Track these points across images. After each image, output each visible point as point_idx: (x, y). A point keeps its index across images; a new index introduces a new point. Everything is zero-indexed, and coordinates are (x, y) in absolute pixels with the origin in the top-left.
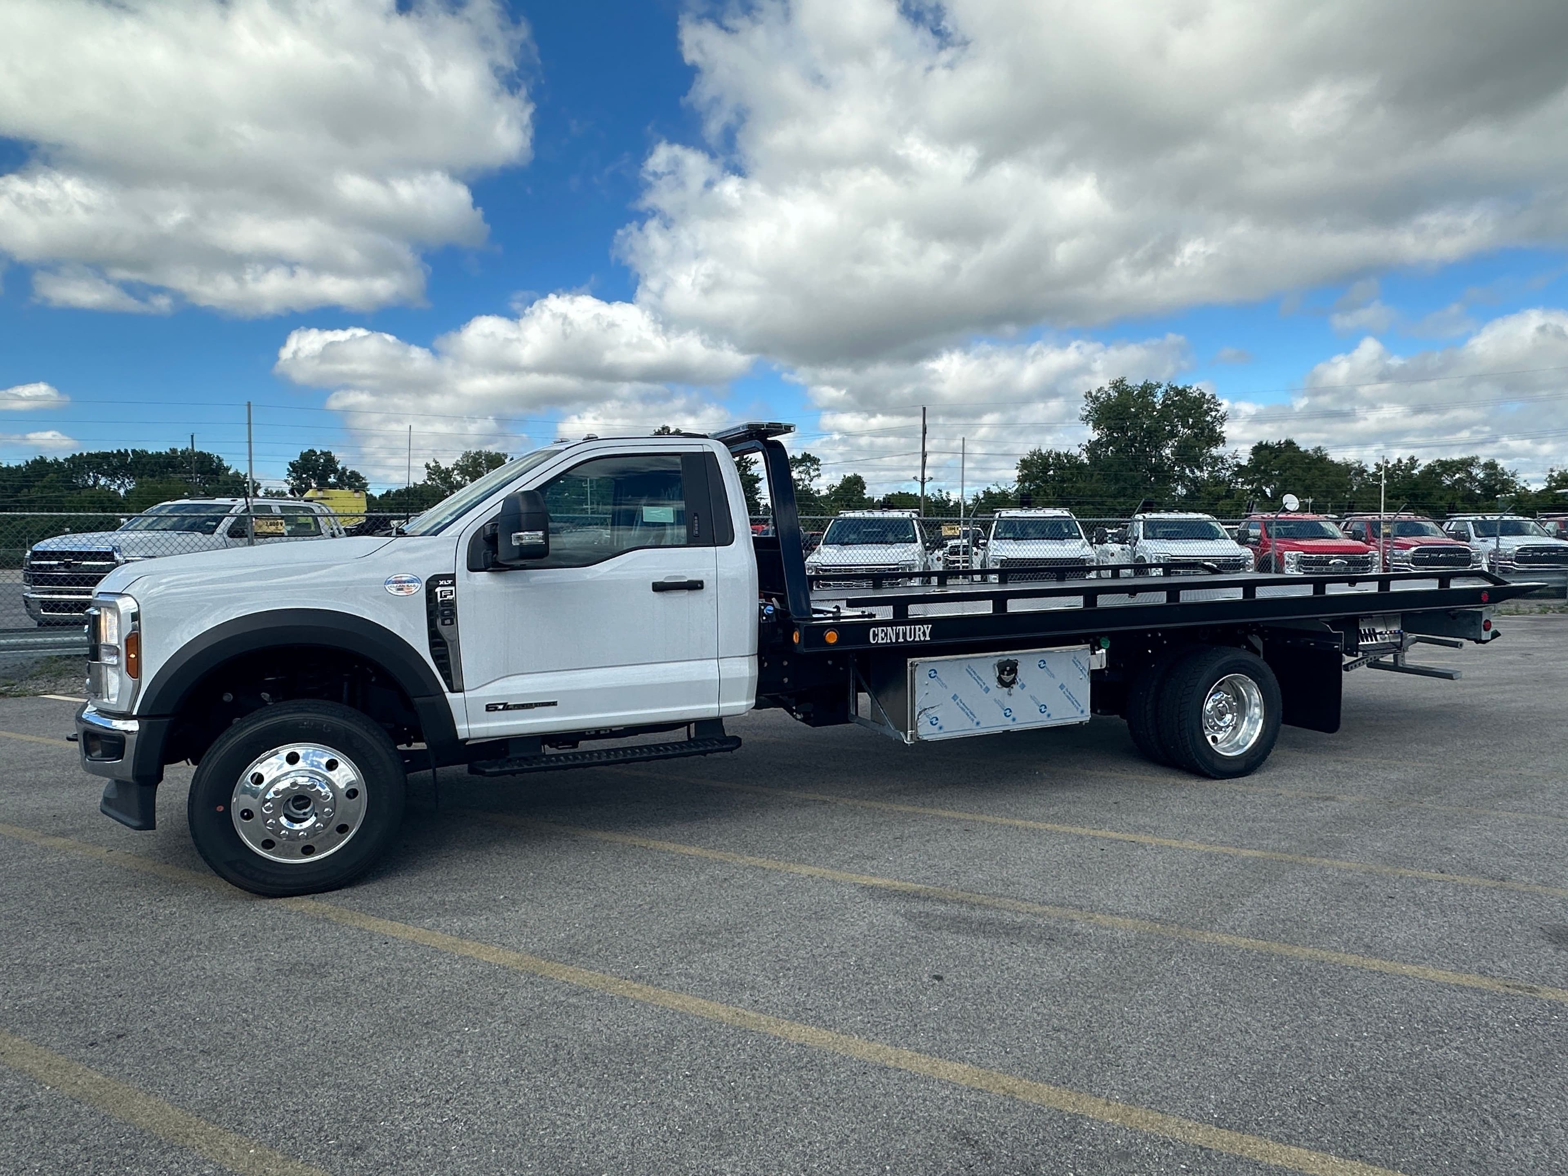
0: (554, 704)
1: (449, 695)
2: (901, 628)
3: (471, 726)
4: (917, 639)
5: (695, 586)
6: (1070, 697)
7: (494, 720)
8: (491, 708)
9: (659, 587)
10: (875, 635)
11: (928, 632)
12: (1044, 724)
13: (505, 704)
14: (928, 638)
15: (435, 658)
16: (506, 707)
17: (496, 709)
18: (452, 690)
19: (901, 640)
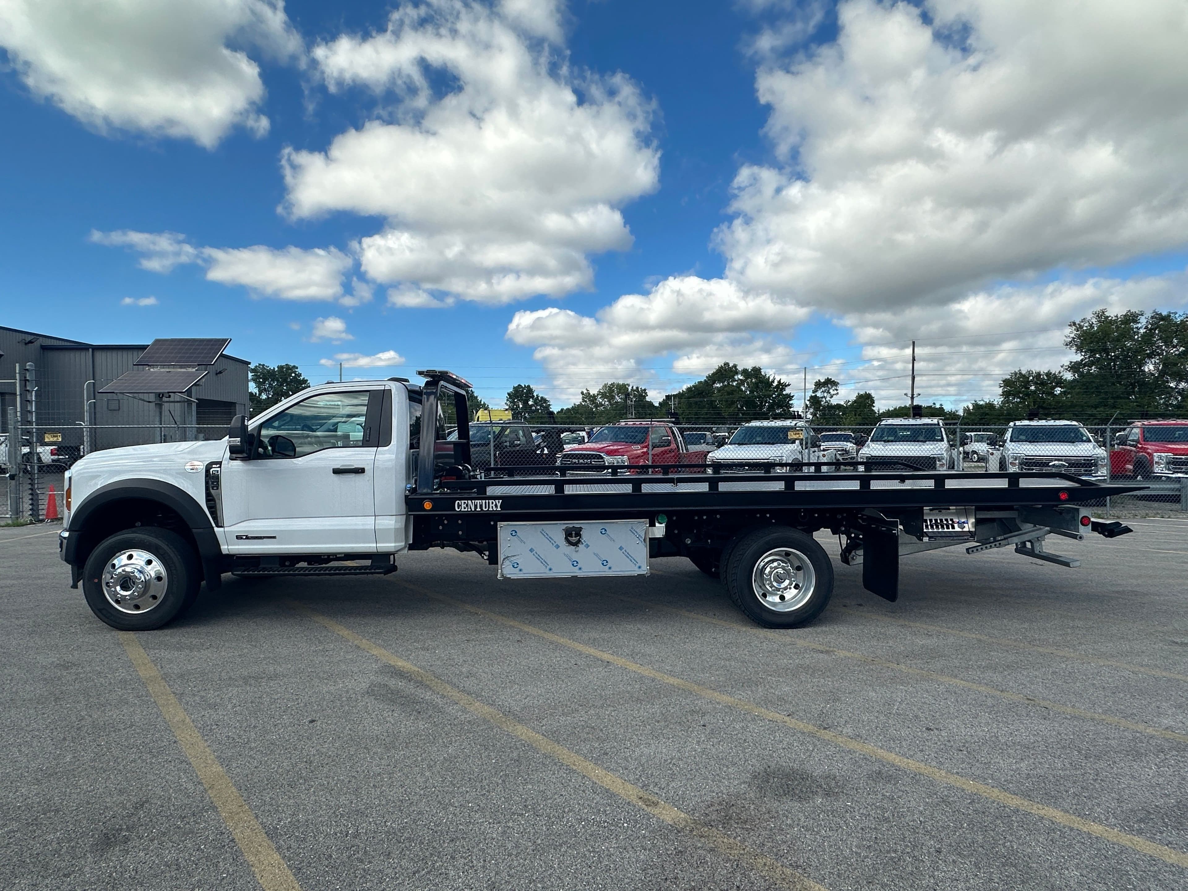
0: (274, 537)
1: (216, 529)
2: (478, 501)
3: (229, 547)
4: (491, 509)
5: (361, 471)
6: (628, 555)
7: (242, 545)
8: (239, 537)
9: (336, 471)
10: (459, 506)
11: (499, 505)
12: (606, 573)
13: (246, 536)
14: (499, 509)
15: (209, 508)
16: (247, 538)
17: (242, 538)
18: (218, 526)
19: (478, 509)
